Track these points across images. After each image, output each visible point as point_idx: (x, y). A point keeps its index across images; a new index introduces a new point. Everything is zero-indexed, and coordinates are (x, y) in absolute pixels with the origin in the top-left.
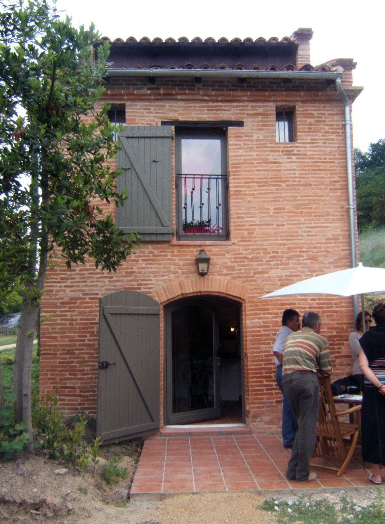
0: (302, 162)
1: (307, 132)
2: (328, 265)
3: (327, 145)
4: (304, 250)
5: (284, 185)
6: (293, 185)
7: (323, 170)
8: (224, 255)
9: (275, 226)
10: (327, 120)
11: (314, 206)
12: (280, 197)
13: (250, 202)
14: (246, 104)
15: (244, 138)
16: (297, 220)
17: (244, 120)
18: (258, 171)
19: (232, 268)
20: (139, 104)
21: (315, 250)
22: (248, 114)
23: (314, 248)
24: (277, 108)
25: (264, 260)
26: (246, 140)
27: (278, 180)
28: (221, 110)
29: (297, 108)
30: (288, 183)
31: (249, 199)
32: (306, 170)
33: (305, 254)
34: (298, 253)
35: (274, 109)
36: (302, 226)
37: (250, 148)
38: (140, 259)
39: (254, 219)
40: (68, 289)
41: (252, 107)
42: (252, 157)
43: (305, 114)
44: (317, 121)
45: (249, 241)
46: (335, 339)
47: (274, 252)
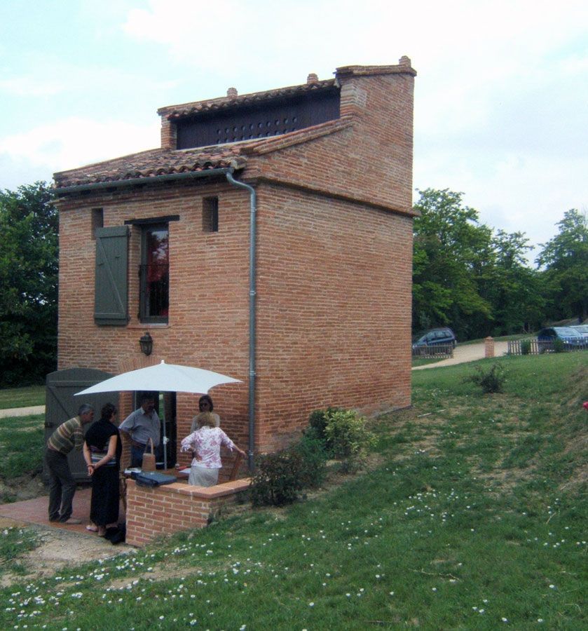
0: (221, 251)
1: (226, 221)
2: (236, 349)
3: (240, 232)
4: (219, 334)
5: (206, 273)
6: (213, 273)
7: (236, 258)
8: (163, 337)
9: (199, 312)
10: (241, 207)
11: (229, 293)
12: (203, 285)
13: (182, 290)
14: (181, 199)
15: (180, 231)
16: (214, 306)
17: (180, 214)
18: (188, 260)
19: (168, 349)
20: (111, 207)
21: (226, 334)
22: (182, 209)
23: (226, 332)
24: (204, 198)
25: (190, 342)
26: (181, 233)
27: (202, 268)
28: (163, 207)
29: (220, 199)
30: (210, 271)
31: (182, 286)
32: (223, 258)
33: (219, 338)
34: (214, 337)
35: (201, 201)
36: (218, 311)
37: (183, 240)
38: (110, 339)
39: (185, 305)
40: (71, 361)
41: (185, 201)
42: (184, 249)
43: (225, 204)
44: (234, 210)
45: (181, 325)
46: (239, 418)
47: (197, 336)
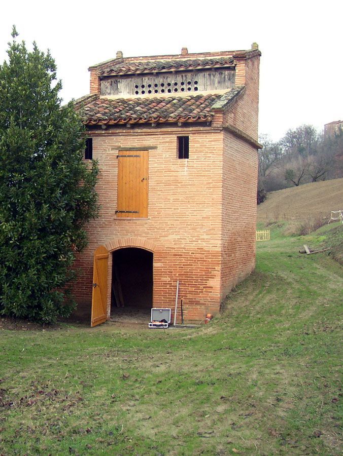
0: (190, 171)
1: (195, 152)
2: (202, 233)
3: (207, 160)
4: (189, 224)
5: (179, 185)
6: (185, 185)
7: (203, 176)
8: (143, 225)
9: (173, 210)
10: (207, 144)
11: (197, 198)
12: (177, 192)
13: (160, 195)
14: (159, 136)
15: (158, 157)
16: (186, 206)
17: (158, 146)
18: (165, 176)
19: (148, 233)
20: (100, 138)
21: (195, 224)
22: (160, 142)
23: (194, 223)
24: (178, 137)
25: (166, 229)
26: (158, 158)
27: (176, 181)
28: (144, 140)
29: (190, 138)
30: (182, 184)
31: (159, 193)
32: (192, 176)
33: (189, 226)
34: (185, 226)
35: (176, 138)
36: (188, 209)
37: (161, 163)
38: (98, 226)
39: (161, 205)
41: (162, 138)
42: (161, 168)
43: (194, 141)
44: (201, 145)
45: (158, 218)
46: (204, 277)
47: (171, 225)
